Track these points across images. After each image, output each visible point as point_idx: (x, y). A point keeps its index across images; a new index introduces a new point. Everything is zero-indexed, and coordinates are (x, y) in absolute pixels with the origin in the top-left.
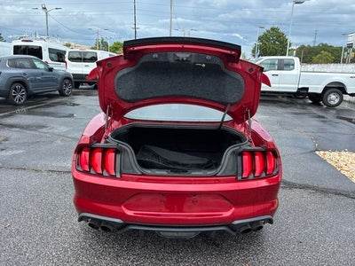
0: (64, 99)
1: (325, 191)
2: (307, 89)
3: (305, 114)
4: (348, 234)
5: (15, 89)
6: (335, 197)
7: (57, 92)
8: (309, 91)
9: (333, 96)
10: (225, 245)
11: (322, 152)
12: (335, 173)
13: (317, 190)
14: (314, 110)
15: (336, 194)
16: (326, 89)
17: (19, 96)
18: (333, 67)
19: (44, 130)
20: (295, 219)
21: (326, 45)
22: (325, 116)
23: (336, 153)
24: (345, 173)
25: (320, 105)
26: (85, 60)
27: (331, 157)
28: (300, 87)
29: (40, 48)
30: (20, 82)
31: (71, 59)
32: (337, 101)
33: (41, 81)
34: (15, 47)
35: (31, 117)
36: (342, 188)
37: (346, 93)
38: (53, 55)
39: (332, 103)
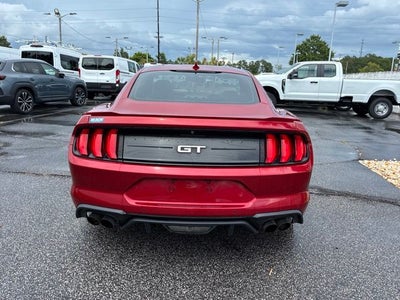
0: (76, 109)
1: (368, 199)
2: (351, 98)
3: (347, 125)
4: (394, 241)
5: (21, 96)
6: (379, 205)
7: (69, 103)
8: (354, 100)
9: (380, 107)
10: (247, 250)
11: (366, 161)
12: (381, 181)
13: (358, 197)
14: (359, 122)
15: (381, 201)
16: (373, 98)
17: (26, 104)
18: (380, 74)
19: (51, 137)
20: (331, 225)
21: (374, 56)
22: (371, 127)
23: (383, 163)
24: (393, 182)
25: (366, 117)
26: (100, 68)
27: (377, 166)
28: (343, 95)
29: (52, 54)
30: (27, 88)
31: (85, 67)
32: (385, 112)
33: (51, 89)
34: (23, 52)
35: (38, 125)
36: (388, 196)
37: (396, 104)
38: (66, 63)
39: (380, 114)
